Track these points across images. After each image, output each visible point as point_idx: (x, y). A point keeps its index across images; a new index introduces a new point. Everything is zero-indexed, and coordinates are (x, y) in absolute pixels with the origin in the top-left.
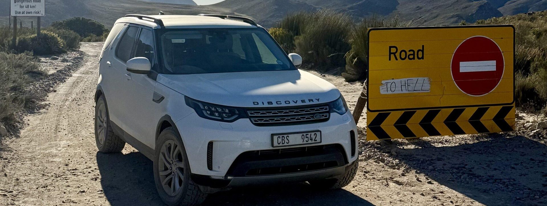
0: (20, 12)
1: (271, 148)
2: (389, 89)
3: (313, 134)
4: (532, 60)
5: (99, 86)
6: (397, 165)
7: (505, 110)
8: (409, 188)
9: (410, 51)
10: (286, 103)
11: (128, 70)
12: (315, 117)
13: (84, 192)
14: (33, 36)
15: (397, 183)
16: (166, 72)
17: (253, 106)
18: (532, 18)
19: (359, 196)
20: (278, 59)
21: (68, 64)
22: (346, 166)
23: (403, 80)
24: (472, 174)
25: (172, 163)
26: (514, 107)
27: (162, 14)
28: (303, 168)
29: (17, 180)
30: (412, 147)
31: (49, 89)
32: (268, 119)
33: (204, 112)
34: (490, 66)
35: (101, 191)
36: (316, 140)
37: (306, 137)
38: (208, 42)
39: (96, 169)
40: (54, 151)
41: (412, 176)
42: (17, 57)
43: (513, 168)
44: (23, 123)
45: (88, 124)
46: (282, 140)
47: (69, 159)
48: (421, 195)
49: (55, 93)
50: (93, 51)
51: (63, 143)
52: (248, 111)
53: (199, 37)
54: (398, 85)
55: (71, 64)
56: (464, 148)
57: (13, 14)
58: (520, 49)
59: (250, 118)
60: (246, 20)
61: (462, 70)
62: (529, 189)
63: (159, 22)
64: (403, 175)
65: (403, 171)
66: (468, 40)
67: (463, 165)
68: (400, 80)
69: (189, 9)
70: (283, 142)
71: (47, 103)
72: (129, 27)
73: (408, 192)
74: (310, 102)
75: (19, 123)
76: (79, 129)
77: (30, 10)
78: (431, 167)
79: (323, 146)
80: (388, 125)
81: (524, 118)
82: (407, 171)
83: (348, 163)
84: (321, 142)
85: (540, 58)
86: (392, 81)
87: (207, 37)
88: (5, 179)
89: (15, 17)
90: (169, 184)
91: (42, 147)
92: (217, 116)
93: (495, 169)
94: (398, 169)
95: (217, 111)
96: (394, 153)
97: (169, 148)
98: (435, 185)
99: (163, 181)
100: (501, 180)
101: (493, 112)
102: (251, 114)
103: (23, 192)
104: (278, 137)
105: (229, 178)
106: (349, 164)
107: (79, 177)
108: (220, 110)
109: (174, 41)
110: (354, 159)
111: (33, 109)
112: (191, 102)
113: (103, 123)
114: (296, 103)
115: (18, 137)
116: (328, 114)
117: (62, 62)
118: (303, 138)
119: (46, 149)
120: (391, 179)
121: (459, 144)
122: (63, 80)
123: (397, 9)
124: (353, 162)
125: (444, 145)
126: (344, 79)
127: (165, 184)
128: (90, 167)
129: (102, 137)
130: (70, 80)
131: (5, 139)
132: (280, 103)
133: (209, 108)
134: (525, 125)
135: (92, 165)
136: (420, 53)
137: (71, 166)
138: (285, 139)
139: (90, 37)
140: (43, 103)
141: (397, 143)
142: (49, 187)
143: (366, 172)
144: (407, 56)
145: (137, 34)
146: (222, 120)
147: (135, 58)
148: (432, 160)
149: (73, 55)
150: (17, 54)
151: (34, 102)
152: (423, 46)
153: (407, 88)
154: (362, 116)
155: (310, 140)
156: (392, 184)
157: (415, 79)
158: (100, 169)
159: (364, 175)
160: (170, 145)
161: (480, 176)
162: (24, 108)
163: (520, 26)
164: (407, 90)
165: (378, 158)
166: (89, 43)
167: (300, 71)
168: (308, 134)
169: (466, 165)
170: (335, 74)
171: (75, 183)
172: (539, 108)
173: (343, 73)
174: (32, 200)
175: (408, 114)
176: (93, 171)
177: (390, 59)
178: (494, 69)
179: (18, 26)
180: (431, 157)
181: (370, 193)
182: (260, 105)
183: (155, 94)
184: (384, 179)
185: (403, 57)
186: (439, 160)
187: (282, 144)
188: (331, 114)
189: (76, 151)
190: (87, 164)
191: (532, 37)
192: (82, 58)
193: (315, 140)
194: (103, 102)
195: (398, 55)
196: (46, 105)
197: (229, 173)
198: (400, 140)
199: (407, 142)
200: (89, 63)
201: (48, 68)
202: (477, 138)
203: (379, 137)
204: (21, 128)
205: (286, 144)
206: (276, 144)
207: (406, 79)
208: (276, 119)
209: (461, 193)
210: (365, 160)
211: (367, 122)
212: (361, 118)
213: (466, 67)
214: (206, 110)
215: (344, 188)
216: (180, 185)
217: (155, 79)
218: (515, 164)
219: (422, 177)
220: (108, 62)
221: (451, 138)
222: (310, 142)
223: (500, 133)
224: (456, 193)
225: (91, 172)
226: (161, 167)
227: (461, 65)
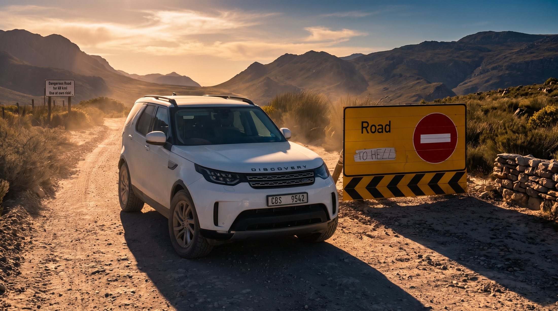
0: (54, 93)
1: (267, 207)
2: (361, 158)
3: (301, 195)
4: (481, 133)
5: (122, 156)
6: (369, 221)
7: (459, 174)
8: (380, 241)
9: (379, 125)
10: (279, 170)
11: (148, 142)
12: (303, 181)
13: (111, 244)
14: (65, 113)
15: (369, 236)
16: (179, 144)
17: (251, 172)
18: (481, 97)
19: (338, 247)
20: (271, 133)
21: (95, 136)
22: (328, 222)
23: (373, 150)
24: (431, 229)
25: (185, 220)
26: (466, 172)
27: (175, 95)
28: (293, 224)
29: (55, 234)
30: (381, 206)
31: (79, 158)
32: (263, 183)
33: (211, 177)
34: (445, 138)
35: (125, 243)
36: (304, 201)
37: (295, 198)
38: (213, 118)
39: (120, 225)
40: (85, 210)
41: (381, 231)
42: (52, 131)
43: (466, 224)
44: (58, 187)
45: (112, 187)
46: (276, 200)
47: (97, 217)
48: (389, 246)
49: (83, 161)
50: (116, 125)
51: (92, 204)
52: (247, 177)
53: (206, 114)
54: (370, 154)
55: (97, 136)
56: (425, 207)
57: (48, 94)
58: (471, 124)
59: (249, 182)
60: (244, 100)
61: (422, 141)
62: (479, 241)
63: (173, 101)
64: (374, 230)
65: (374, 226)
66: (427, 116)
67: (424, 222)
68: (370, 150)
69: (193, 90)
70: (277, 202)
71: (78, 169)
72: (147, 105)
73: (379, 244)
74: (298, 168)
75: (54, 186)
76: (105, 191)
77: (62, 91)
78: (397, 223)
79: (309, 205)
80: (361, 188)
81: (474, 181)
82: (377, 227)
83: (330, 219)
84: (308, 202)
85: (488, 132)
86: (364, 151)
87: (212, 114)
88: (44, 234)
89: (50, 98)
90: (182, 237)
91: (75, 207)
92: (221, 181)
93: (451, 225)
94: (370, 225)
95: (221, 176)
96: (366, 211)
97: (182, 208)
98: (401, 238)
99: (177, 236)
100: (455, 234)
101: (448, 177)
102: (250, 178)
103: (59, 245)
104: (272, 198)
105: (232, 232)
106: (330, 221)
107: (106, 232)
108: (224, 175)
109: (185, 117)
110: (335, 216)
111: (66, 174)
112: (200, 169)
113: (125, 186)
114: (287, 169)
115: (54, 198)
116: (313, 178)
117: (89, 135)
118: (293, 198)
119: (78, 208)
120: (364, 233)
121: (420, 203)
122: (90, 150)
123: (367, 90)
124: (334, 219)
125: (408, 205)
126: (324, 150)
127: (179, 238)
128: (115, 224)
129: (125, 198)
130: (96, 151)
131: (43, 200)
132: (273, 169)
133: (215, 174)
134: (475, 188)
135: (116, 222)
136: (388, 127)
137: (99, 223)
138: (278, 200)
139: (112, 114)
140: (74, 170)
141: (368, 203)
142: (81, 241)
143: (343, 227)
144: (377, 130)
145: (154, 112)
146: (226, 184)
147: (153, 132)
148: (398, 217)
149: (98, 129)
150: (51, 128)
151: (66, 169)
152: (390, 121)
153: (376, 157)
154: (339, 180)
155: (299, 200)
156: (365, 238)
157: (383, 149)
158: (123, 225)
159: (342, 230)
160: (182, 205)
161: (438, 231)
162: (59, 174)
163: (471, 105)
164: (377, 159)
165: (353, 216)
166: (112, 119)
167: (290, 142)
168: (297, 196)
169: (427, 221)
170: (316, 145)
171: (104, 237)
172: (486, 173)
173: (323, 144)
174: (68, 251)
175: (377, 179)
176: (118, 227)
177: (362, 133)
178: (449, 140)
179: (52, 104)
180: (397, 215)
181: (347, 244)
182: (257, 171)
183: (170, 162)
184: (359, 233)
185: (373, 130)
186: (403, 217)
187: (276, 203)
188: (316, 178)
189: (103, 211)
190: (112, 221)
191: (480, 113)
192: (105, 132)
193: (302, 201)
194: (125, 169)
195: (369, 129)
196: (77, 171)
197: (232, 228)
198: (371, 201)
199: (377, 202)
200: (112, 136)
201: (78, 140)
202: (435, 199)
203: (354, 198)
204: (56, 191)
205: (278, 204)
206: (270, 204)
207: (376, 149)
208: (270, 183)
209: (423, 245)
210: (342, 217)
211: (343, 185)
212: (338, 182)
213: (426, 139)
214: (213, 176)
215: (326, 241)
216: (191, 238)
217: (169, 149)
218: (468, 221)
219: (390, 231)
220: (130, 135)
221: (413, 199)
222: (298, 202)
223: (455, 195)
224: (418, 245)
225: (116, 227)
226: (175, 224)
227: (421, 138)
